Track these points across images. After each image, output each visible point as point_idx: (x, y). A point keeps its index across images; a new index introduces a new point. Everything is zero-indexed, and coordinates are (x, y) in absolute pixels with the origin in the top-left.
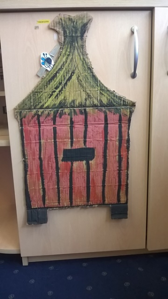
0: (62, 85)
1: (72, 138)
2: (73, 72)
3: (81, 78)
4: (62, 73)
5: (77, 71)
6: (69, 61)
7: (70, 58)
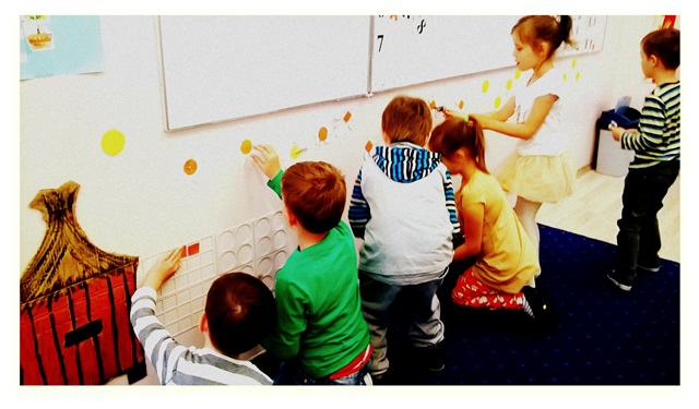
0: (54, 266)
1: (73, 318)
2: (65, 248)
3: (75, 251)
4: (51, 253)
5: (69, 246)
6: (58, 237)
7: (59, 234)
